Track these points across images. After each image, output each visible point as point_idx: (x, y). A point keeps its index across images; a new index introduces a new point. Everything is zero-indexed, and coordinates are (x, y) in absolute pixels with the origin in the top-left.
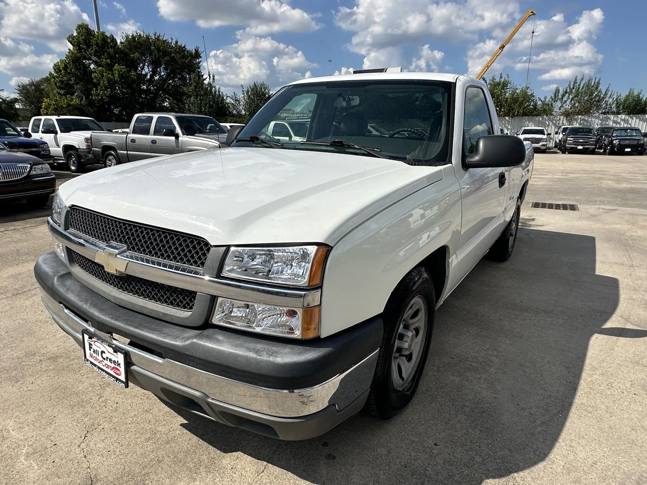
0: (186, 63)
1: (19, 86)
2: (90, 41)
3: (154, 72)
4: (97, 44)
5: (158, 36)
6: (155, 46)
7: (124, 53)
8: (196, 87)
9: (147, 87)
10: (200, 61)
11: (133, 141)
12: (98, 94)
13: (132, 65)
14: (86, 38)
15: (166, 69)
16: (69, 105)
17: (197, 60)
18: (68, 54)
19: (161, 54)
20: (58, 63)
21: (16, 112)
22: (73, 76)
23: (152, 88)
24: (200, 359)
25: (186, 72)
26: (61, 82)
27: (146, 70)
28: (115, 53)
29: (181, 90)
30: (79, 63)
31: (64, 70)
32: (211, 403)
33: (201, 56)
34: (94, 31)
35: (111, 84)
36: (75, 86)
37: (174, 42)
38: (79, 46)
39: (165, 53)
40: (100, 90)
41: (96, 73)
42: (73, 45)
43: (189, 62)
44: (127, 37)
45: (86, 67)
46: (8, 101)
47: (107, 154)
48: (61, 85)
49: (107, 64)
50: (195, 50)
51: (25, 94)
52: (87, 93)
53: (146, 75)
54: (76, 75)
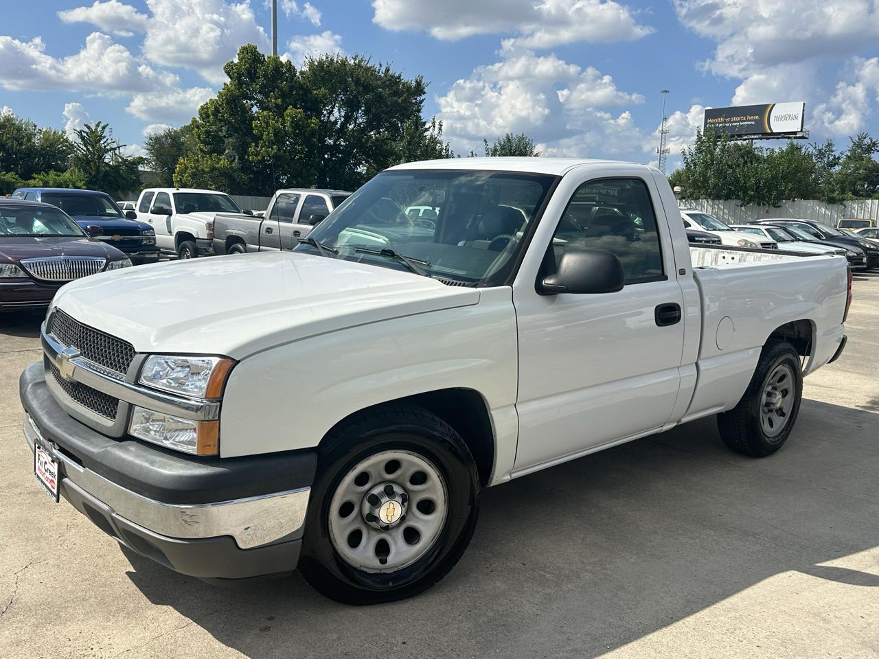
0: (398, 104)
1: (151, 139)
2: (255, 71)
3: (348, 118)
4: (265, 76)
5: (359, 61)
6: (352, 77)
7: (303, 89)
8: (409, 143)
9: (335, 142)
10: (423, 100)
11: (269, 230)
12: (259, 152)
13: (314, 107)
14: (251, 66)
15: (366, 113)
16: (213, 169)
17: (418, 98)
18: (222, 91)
19: (361, 89)
20: (207, 104)
21: (138, 177)
22: (225, 124)
23: (342, 143)
24: (106, 466)
25: (397, 118)
26: (207, 133)
27: (336, 113)
28: (292, 89)
29: (389, 148)
30: (236, 105)
31: (213, 115)
32: (115, 518)
33: (425, 90)
34: (263, 55)
35: (279, 137)
36: (226, 140)
37: (383, 69)
38: (239, 79)
39: (367, 88)
40: (262, 147)
41: (259, 120)
42: (231, 78)
43: (404, 101)
44: (312, 63)
45: (245, 110)
46: (130, 162)
47: (233, 248)
48: (206, 138)
49: (277, 105)
50: (416, 81)
51: (158, 151)
52: (242, 150)
53: (336, 122)
54: (230, 122)
